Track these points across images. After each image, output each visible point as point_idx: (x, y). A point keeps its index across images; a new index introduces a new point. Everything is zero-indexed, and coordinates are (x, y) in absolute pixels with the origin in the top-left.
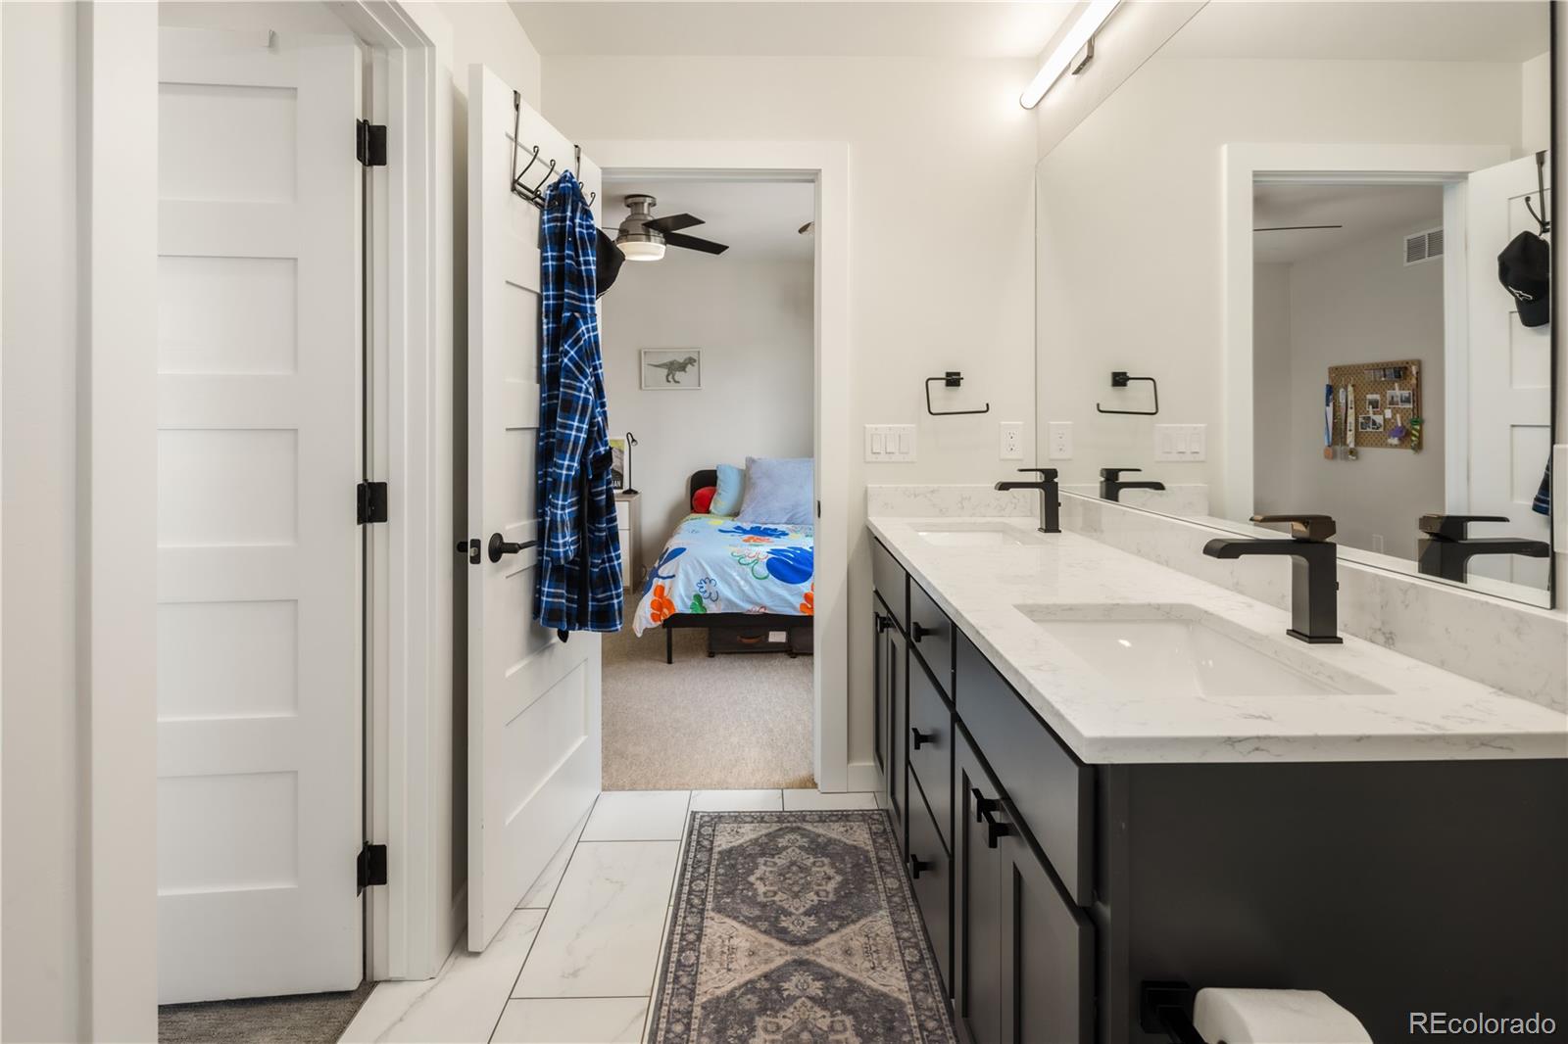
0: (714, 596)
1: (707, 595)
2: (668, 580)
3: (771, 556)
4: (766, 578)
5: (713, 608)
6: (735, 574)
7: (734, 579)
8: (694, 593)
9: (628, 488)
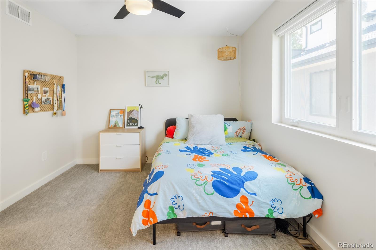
0: (181, 207)
1: (177, 206)
2: (153, 197)
3: (214, 179)
4: (212, 194)
5: (181, 215)
6: (193, 192)
7: (193, 195)
8: (169, 206)
9: (140, 126)
